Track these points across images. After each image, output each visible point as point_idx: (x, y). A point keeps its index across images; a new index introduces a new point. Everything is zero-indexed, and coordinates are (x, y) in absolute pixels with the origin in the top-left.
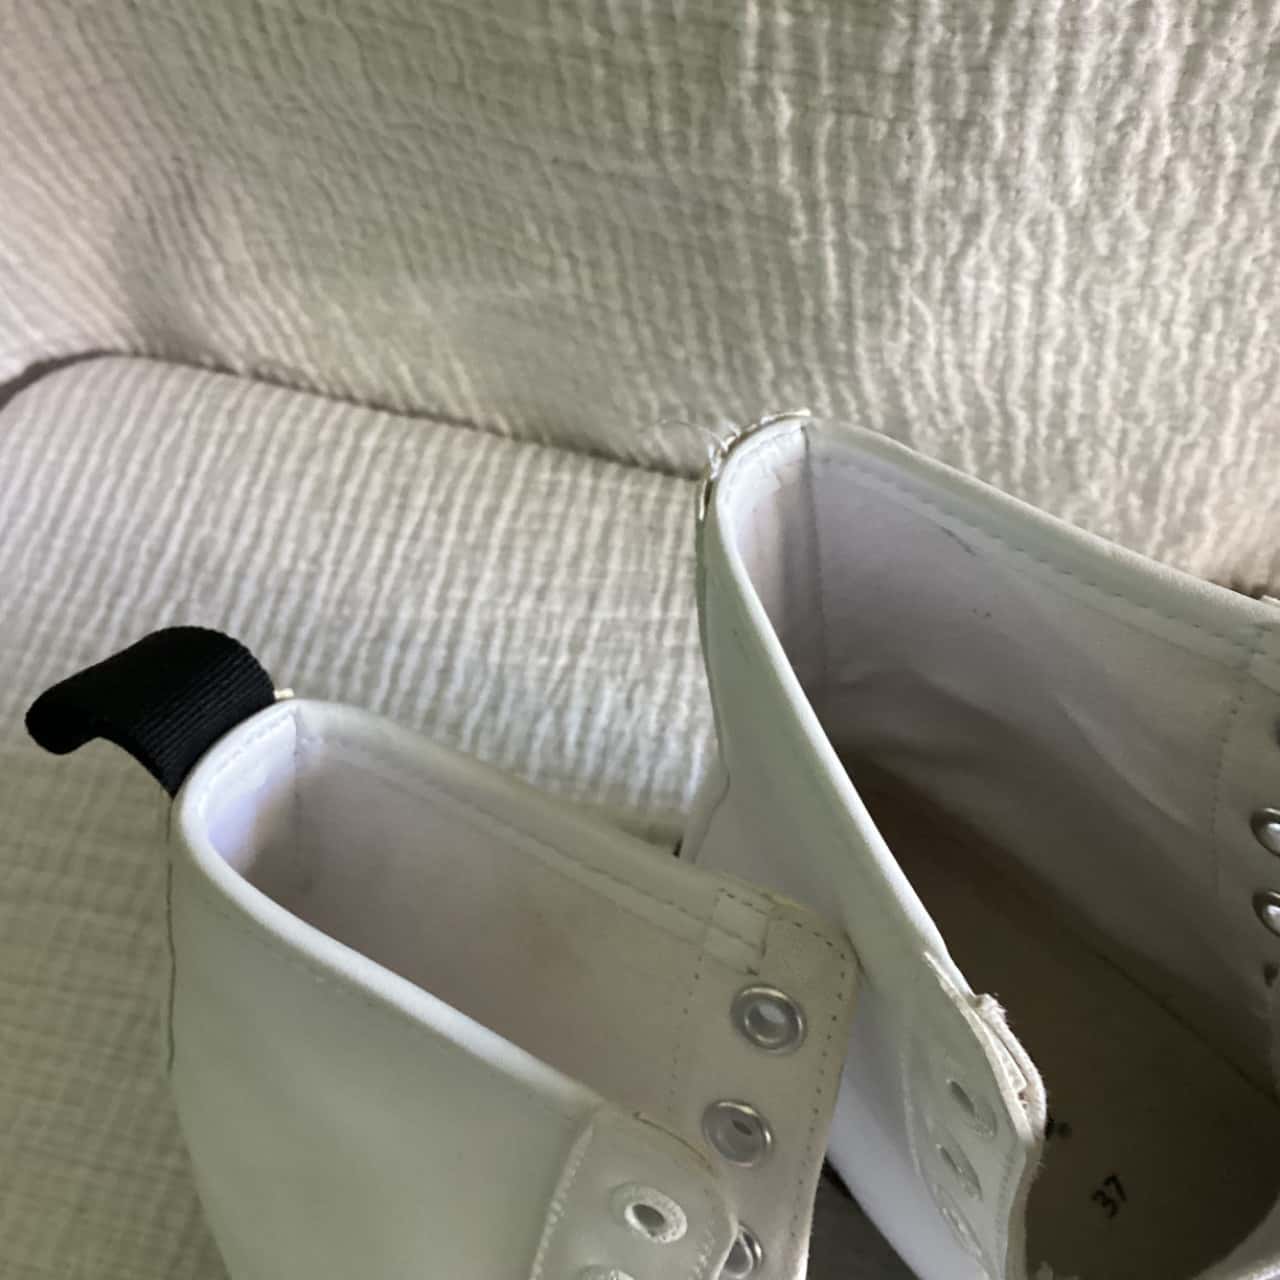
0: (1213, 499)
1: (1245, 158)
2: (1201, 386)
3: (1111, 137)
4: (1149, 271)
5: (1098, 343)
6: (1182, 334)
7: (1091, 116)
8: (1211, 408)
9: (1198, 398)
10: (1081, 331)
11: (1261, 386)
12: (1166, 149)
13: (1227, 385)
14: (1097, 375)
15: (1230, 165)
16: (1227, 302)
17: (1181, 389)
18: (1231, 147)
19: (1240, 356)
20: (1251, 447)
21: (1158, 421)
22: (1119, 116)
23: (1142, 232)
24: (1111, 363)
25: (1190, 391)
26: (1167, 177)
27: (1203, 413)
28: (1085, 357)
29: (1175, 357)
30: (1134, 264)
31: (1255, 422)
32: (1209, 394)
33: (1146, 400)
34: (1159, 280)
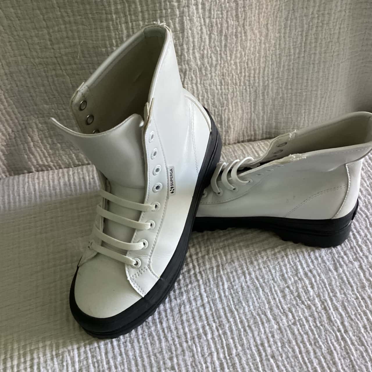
0: (231, 120)
1: (221, 51)
2: (224, 96)
3: (202, 52)
4: (212, 77)
5: (207, 93)
6: (219, 87)
7: (198, 49)
8: (226, 101)
9: (224, 100)
10: (204, 91)
11: (232, 94)
12: (210, 52)
13: (227, 95)
14: (208, 99)
15: (219, 52)
16: (224, 79)
17: (221, 98)
18: (218, 49)
19: (228, 89)
20: (234, 107)
21: (219, 106)
22: (202, 48)
23: (209, 68)
24: (210, 96)
25: (223, 98)
26: (211, 57)
27: (225, 102)
28: (206, 96)
29: (219, 92)
30: (209, 76)
31: (233, 102)
32: (225, 98)
33: (216, 102)
34: (213, 78)
